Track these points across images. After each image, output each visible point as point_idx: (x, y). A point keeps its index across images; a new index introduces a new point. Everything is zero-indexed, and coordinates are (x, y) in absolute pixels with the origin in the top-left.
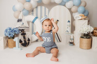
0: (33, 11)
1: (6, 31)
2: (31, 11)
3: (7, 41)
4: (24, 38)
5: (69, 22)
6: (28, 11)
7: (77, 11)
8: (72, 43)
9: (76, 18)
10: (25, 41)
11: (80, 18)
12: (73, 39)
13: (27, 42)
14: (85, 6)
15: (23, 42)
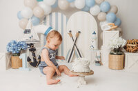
0: (45, 19)
1: (9, 45)
2: (43, 19)
3: (11, 60)
4: (34, 55)
5: (94, 33)
6: (39, 18)
7: (105, 20)
8: (99, 63)
9: (104, 28)
10: (35, 59)
11: (110, 28)
12: (100, 57)
13: (38, 61)
14: (116, 13)
15: (32, 61)
